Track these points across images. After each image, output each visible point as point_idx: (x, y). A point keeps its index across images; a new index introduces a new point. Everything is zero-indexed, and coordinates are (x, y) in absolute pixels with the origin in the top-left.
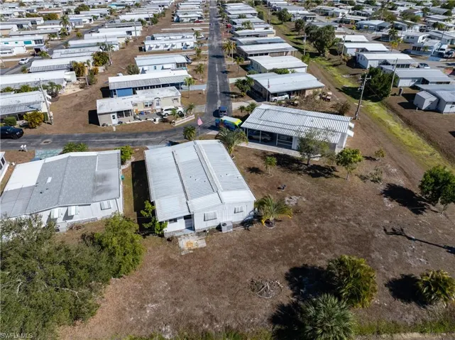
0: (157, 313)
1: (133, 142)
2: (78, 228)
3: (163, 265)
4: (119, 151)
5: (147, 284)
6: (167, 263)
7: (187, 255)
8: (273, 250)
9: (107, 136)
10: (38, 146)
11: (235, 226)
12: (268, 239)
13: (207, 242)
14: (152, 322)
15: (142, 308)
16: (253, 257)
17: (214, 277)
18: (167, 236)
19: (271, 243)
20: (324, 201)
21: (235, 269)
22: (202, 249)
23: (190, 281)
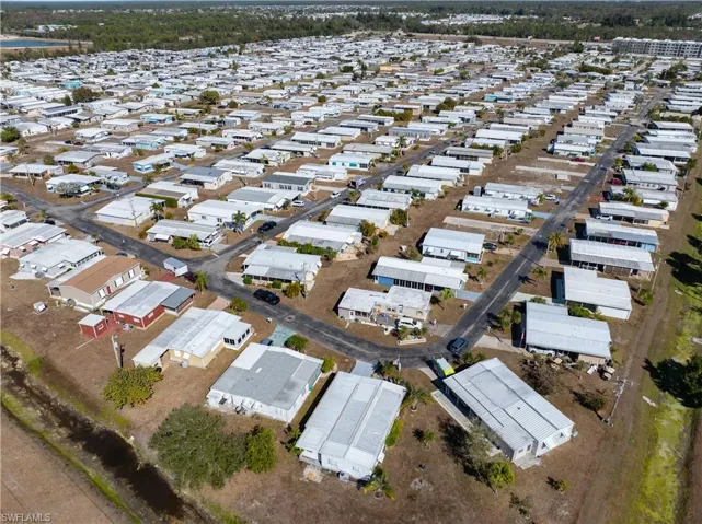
0: (257, 509)
1: (350, 349)
2: (258, 418)
3: (283, 480)
4: (321, 362)
5: (265, 487)
6: (287, 480)
7: (302, 482)
8: (361, 516)
9: (336, 332)
10: (281, 321)
11: (351, 479)
12: (366, 505)
13: (323, 481)
14: (250, 514)
15: (252, 501)
16: (341, 513)
17: (304, 509)
18: (301, 458)
19: (365, 510)
20: (447, 502)
21: (322, 513)
22: (315, 484)
23: (290, 502)
